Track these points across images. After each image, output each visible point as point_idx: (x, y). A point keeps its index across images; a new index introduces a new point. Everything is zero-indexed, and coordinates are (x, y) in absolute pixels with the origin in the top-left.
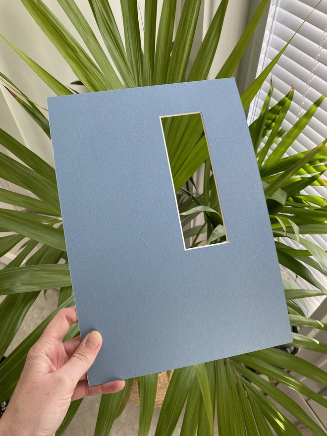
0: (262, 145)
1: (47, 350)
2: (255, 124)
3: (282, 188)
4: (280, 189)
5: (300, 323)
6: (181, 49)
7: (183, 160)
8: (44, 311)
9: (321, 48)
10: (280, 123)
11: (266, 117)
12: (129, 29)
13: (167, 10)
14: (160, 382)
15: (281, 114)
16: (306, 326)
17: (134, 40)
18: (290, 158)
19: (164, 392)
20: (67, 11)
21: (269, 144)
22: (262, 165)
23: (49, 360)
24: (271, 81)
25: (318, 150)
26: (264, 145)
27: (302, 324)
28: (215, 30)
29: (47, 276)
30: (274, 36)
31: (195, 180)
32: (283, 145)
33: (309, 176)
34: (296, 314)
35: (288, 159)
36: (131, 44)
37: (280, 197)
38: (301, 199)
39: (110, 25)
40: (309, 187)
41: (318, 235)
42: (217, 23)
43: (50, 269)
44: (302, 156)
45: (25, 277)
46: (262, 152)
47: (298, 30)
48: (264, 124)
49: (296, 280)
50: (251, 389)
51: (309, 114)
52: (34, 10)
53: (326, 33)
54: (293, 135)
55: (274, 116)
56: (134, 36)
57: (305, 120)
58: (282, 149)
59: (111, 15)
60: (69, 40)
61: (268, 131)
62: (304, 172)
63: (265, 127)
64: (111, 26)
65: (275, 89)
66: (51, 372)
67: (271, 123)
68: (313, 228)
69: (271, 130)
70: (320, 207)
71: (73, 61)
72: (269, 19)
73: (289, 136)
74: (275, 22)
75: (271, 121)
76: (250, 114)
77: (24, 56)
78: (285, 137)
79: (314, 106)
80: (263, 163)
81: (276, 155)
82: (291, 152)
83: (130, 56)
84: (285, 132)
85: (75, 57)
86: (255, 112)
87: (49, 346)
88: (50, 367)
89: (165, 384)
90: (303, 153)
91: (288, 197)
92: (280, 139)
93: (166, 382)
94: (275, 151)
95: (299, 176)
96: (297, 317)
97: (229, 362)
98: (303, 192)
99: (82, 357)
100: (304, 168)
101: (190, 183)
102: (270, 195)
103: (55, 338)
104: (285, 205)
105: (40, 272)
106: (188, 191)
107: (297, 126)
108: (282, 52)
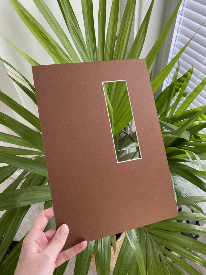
0: (173, 102)
1: (35, 238)
2: (168, 89)
4: (186, 131)
5: (201, 219)
6: (121, 44)
7: (123, 113)
10: (185, 88)
11: (175, 84)
12: (89, 33)
13: (112, 21)
15: (185, 83)
17: (91, 39)
18: (192, 110)
20: (49, 23)
21: (177, 101)
22: (173, 115)
23: (37, 245)
24: (178, 62)
27: (203, 220)
28: (143, 31)
29: (37, 194)
30: (180, 34)
33: (204, 122)
35: (190, 111)
36: (90, 41)
37: (186, 136)
38: (199, 137)
42: (144, 27)
43: (39, 189)
44: (200, 110)
45: (23, 196)
46: (173, 106)
47: (197, 31)
48: (174, 89)
49: (196, 188)
51: (204, 83)
52: (29, 24)
54: (193, 96)
55: (180, 84)
56: (91, 36)
57: (201, 87)
58: (186, 105)
59: (77, 24)
61: (177, 93)
62: (201, 119)
63: (175, 91)
64: (77, 31)
65: (180, 67)
66: (39, 252)
67: (178, 89)
69: (179, 93)
71: (54, 54)
72: (177, 24)
73: (191, 97)
74: (180, 25)
75: (178, 87)
76: (164, 82)
77: (22, 53)
78: (188, 97)
80: (174, 113)
81: (182, 108)
82: (193, 106)
83: (89, 48)
84: (188, 93)
85: (55, 52)
86: (168, 81)
87: (36, 235)
88: (38, 249)
90: (200, 107)
91: (191, 135)
92: (185, 98)
94: (182, 106)
95: (197, 122)
96: (199, 215)
97: (156, 246)
98: (200, 132)
99: (57, 241)
100: (201, 117)
102: (179, 135)
103: (39, 230)
104: (189, 141)
105: (31, 192)
106: (125, 131)
107: (196, 90)
108: (187, 45)
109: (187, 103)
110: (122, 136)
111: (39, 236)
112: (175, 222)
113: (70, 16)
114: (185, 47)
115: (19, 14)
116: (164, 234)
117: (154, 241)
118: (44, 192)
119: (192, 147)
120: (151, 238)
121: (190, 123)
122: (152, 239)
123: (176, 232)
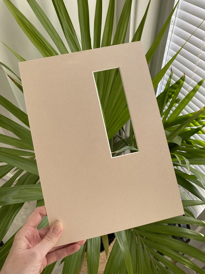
0: (166, 108)
1: (26, 234)
2: (162, 95)
3: (179, 135)
4: (177, 136)
5: (191, 222)
7: (117, 117)
8: (28, 210)
9: (201, 50)
10: (177, 94)
11: (168, 91)
13: (107, 28)
14: (101, 259)
15: (178, 90)
16: (195, 224)
18: (184, 116)
19: (104, 266)
21: (170, 107)
23: (27, 241)
24: (171, 69)
25: (201, 112)
26: (167, 108)
27: (193, 223)
29: (29, 192)
30: (173, 43)
31: (124, 128)
32: (179, 108)
33: (196, 127)
34: (189, 216)
35: (182, 117)
37: (178, 141)
38: (191, 142)
39: (73, 36)
40: (196, 134)
41: (202, 166)
42: (138, 35)
43: (31, 188)
44: (191, 115)
45: (15, 193)
46: (166, 112)
47: (188, 40)
48: (167, 95)
49: (188, 193)
50: (160, 266)
51: (195, 90)
53: (204, 42)
54: (185, 102)
55: (173, 90)
57: (192, 94)
58: (178, 111)
60: (47, 46)
61: (170, 99)
62: (193, 125)
63: (168, 97)
65: (173, 74)
66: (28, 248)
67: (171, 95)
68: (198, 161)
69: (171, 99)
70: (203, 147)
72: (170, 33)
73: (183, 103)
74: (173, 34)
75: (171, 94)
76: (158, 89)
77: (19, 57)
78: (180, 103)
79: (197, 85)
80: (167, 119)
81: (175, 114)
82: (185, 112)
84: (180, 100)
86: (161, 87)
87: (27, 231)
88: (28, 245)
89: (105, 261)
90: (192, 113)
91: (182, 141)
92: (177, 105)
93: (105, 258)
94: (174, 112)
95: (189, 128)
96: (190, 218)
97: (146, 247)
98: (192, 137)
99: (49, 239)
100: (193, 123)
101: (121, 130)
102: (171, 140)
103: (32, 226)
104: (181, 146)
105: (25, 190)
106: (120, 136)
107: (188, 97)
108: (178, 53)
109: (180, 109)
110: (117, 140)
111: (30, 233)
112: (166, 225)
113: (67, 23)
114: (176, 55)
115: (16, 20)
116: (155, 237)
117: (145, 244)
118: (37, 191)
119: (184, 152)
120: (142, 240)
121: (182, 128)
122: (143, 242)
123: (167, 235)
